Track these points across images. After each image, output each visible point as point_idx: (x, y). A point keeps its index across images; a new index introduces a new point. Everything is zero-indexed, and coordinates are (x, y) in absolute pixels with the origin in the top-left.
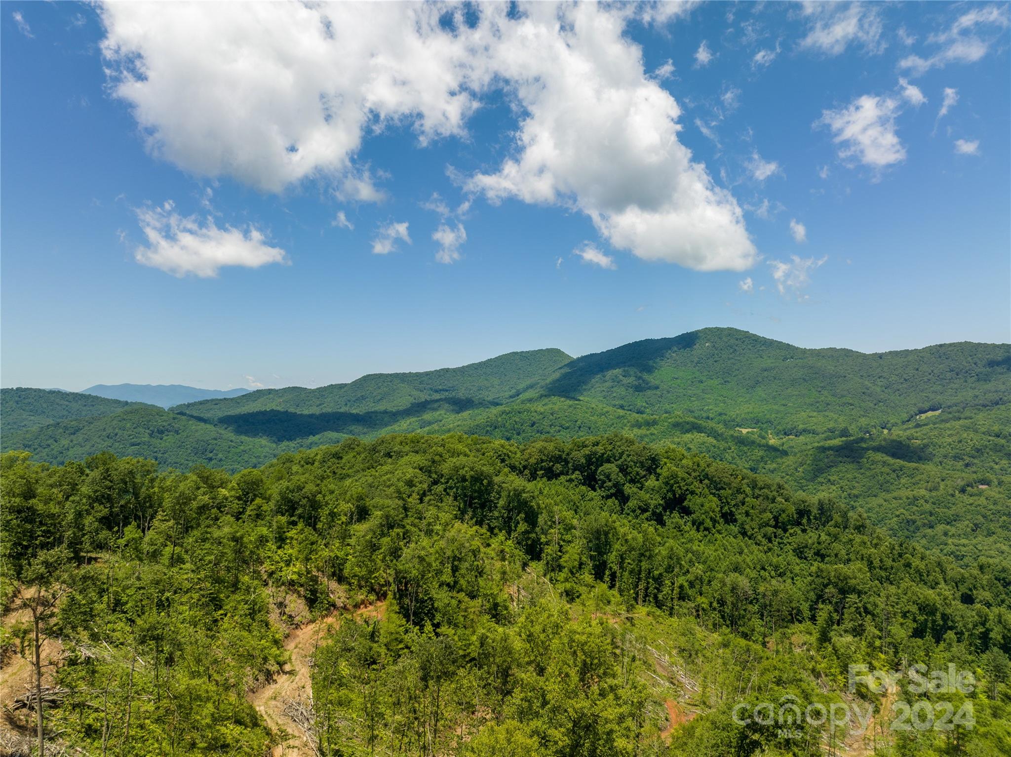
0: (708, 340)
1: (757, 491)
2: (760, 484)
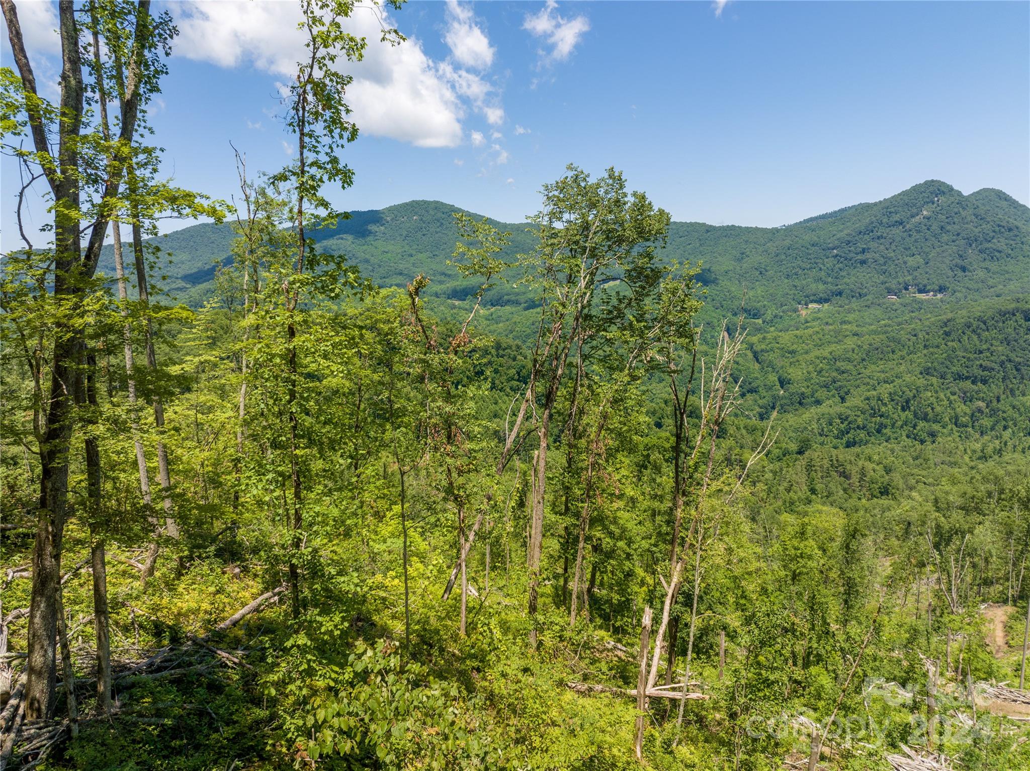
0: (416, 213)
1: (501, 352)
2: (504, 345)
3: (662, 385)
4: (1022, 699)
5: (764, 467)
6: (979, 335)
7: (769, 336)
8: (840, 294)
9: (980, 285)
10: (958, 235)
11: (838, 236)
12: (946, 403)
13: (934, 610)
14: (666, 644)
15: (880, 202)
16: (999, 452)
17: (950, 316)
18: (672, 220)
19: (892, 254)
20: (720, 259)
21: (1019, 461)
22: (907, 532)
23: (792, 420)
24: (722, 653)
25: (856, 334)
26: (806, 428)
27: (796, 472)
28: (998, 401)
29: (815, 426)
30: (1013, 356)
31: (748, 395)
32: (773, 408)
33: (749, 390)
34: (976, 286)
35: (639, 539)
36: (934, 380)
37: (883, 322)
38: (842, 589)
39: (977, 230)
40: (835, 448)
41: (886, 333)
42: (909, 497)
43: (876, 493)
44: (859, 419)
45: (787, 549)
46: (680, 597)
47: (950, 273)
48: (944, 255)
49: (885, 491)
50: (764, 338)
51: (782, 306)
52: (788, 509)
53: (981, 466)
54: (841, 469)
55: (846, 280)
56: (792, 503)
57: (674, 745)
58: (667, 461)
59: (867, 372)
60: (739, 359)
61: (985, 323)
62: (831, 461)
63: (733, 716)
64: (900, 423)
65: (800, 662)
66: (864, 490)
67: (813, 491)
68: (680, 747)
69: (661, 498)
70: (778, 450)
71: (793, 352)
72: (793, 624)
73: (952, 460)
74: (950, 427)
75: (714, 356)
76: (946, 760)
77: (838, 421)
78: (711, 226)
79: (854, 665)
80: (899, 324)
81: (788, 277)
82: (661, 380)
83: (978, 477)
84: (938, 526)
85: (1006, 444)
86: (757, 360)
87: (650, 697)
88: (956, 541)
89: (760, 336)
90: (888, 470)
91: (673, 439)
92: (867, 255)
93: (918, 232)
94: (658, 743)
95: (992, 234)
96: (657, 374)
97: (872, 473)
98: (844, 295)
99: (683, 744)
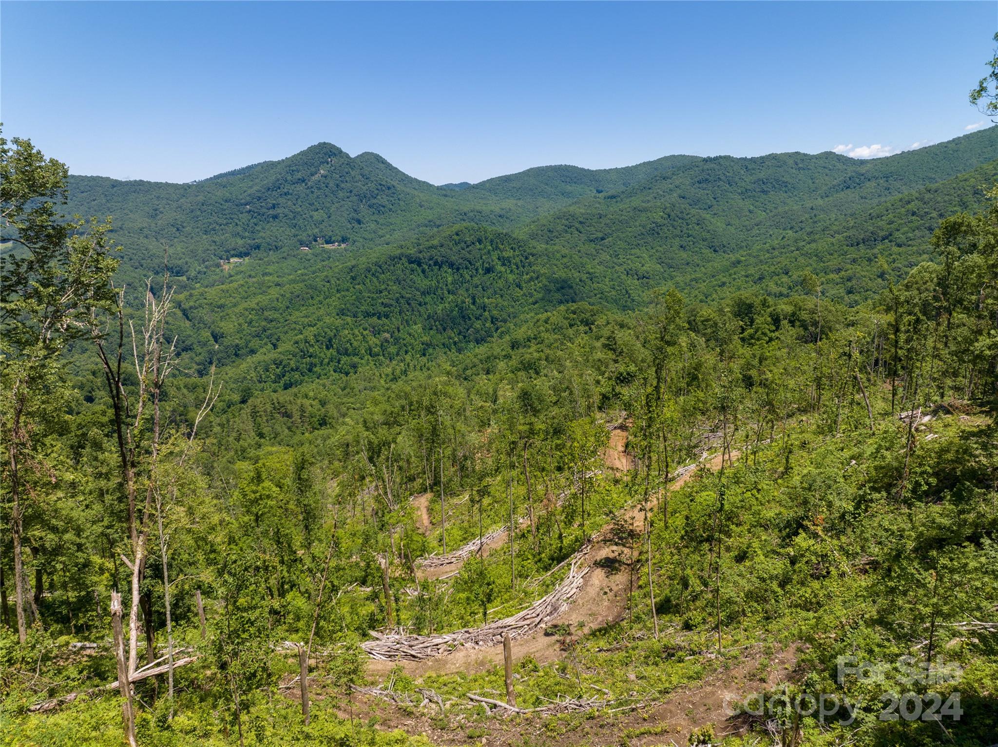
3: (86, 355)
4: (447, 561)
5: (211, 422)
6: (377, 277)
7: (195, 292)
8: (258, 247)
9: (373, 235)
10: (351, 192)
11: (249, 192)
12: (360, 338)
13: (377, 513)
14: (140, 623)
15: (283, 160)
16: (405, 373)
17: (354, 262)
18: (69, 173)
19: (300, 209)
20: (131, 215)
21: (420, 377)
22: (347, 454)
23: (231, 371)
24: (201, 612)
25: (278, 285)
26: (245, 378)
27: (242, 421)
28: (399, 331)
29: (253, 374)
30: (404, 292)
31: (183, 354)
32: (211, 363)
33: (184, 348)
34: (370, 236)
35: (89, 525)
36: (349, 319)
37: (300, 272)
38: (301, 517)
39: (365, 188)
40: (275, 391)
41: (304, 281)
42: (344, 423)
43: (317, 425)
44: (292, 362)
45: (246, 495)
46: (148, 570)
47: (349, 226)
48: (342, 209)
49: (323, 423)
50: (191, 295)
51: (204, 261)
52: (240, 458)
53: (394, 386)
54: (283, 411)
55: (261, 234)
56: (244, 450)
57: (170, 719)
58: (107, 435)
59: (293, 318)
60: (169, 319)
61: (380, 267)
62: (273, 404)
63: (223, 666)
64: (326, 360)
65: (276, 593)
66: (306, 424)
67: (261, 435)
68: (176, 718)
69: (107, 476)
70: (222, 403)
71: (221, 307)
72: (265, 561)
73: (371, 384)
74: (366, 358)
75: (142, 318)
76: (404, 630)
77: (274, 366)
78: (116, 181)
79: (323, 579)
80: (314, 273)
81: (206, 232)
82: (84, 350)
83: (393, 395)
84: (370, 443)
85: (408, 365)
86: (188, 318)
87: (133, 682)
88: (384, 452)
89: (186, 293)
90: (323, 403)
91: (111, 412)
92: (278, 211)
93: (319, 189)
94: (152, 724)
95: (376, 192)
96: (78, 343)
97: (310, 407)
98: (262, 249)
99: (179, 713)
